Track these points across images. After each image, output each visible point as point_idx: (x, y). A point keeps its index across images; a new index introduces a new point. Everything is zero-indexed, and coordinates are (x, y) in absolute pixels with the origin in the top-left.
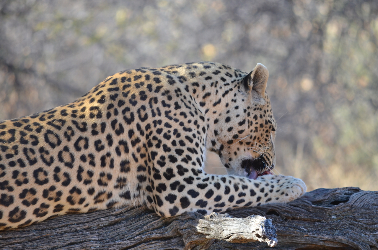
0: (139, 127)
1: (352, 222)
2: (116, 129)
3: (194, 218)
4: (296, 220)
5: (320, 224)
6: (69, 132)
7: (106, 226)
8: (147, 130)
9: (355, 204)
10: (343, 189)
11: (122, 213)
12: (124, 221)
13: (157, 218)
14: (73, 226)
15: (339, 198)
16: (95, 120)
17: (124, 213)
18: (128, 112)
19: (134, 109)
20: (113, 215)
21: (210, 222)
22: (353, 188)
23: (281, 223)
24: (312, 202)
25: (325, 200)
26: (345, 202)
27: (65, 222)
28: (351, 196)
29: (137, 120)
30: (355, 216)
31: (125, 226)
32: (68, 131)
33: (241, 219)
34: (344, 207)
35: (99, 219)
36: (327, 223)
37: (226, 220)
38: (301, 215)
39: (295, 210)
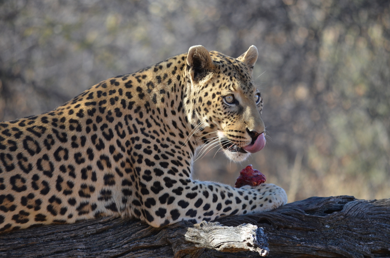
0: (119, 143)
1: (346, 232)
2: (96, 144)
3: (184, 226)
4: (289, 230)
5: (313, 234)
6: (49, 141)
7: (93, 235)
8: (127, 146)
9: (349, 213)
10: (337, 197)
11: (110, 221)
12: (112, 229)
13: (145, 226)
14: (59, 234)
15: (333, 207)
16: (74, 133)
17: (112, 221)
18: (106, 128)
19: (112, 126)
20: (100, 223)
21: (200, 231)
22: (347, 197)
23: (273, 233)
24: (305, 211)
25: (319, 209)
26: (339, 211)
27: (51, 230)
28: (346, 205)
29: (116, 137)
30: (349, 225)
31: (112, 235)
32: (48, 139)
33: (232, 227)
34: (337, 216)
35: (86, 227)
36: (320, 232)
37: (216, 228)
38: (293, 224)
39: (288, 219)
